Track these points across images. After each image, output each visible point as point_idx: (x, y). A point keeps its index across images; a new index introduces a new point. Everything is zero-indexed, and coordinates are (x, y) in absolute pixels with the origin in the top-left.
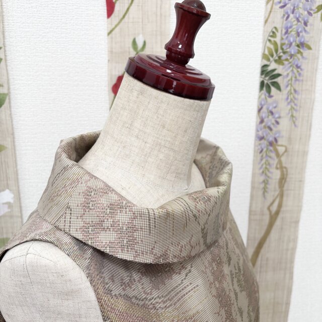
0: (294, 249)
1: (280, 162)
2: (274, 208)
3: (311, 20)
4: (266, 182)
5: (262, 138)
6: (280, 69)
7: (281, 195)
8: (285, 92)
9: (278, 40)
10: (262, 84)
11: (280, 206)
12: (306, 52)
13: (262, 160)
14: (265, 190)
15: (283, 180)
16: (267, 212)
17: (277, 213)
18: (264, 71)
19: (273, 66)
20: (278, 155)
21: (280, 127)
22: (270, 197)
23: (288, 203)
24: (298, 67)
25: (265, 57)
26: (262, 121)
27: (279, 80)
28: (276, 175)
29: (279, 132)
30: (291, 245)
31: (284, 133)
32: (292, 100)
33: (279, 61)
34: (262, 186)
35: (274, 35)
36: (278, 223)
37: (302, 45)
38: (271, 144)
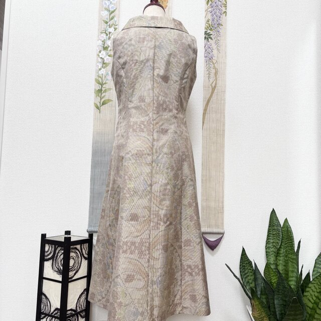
0: (224, 104)
1: (214, 66)
2: (214, 85)
3: (221, 16)
4: (209, 74)
5: (206, 57)
6: (211, 33)
7: (216, 80)
8: (214, 40)
9: (210, 23)
10: (205, 38)
11: (216, 84)
12: (221, 27)
13: (207, 65)
14: (209, 77)
15: (216, 73)
16: (211, 87)
17: (215, 87)
18: (206, 33)
19: (209, 31)
20: (213, 64)
21: (213, 53)
22: (211, 80)
23: (220, 83)
24: (218, 32)
25: (205, 28)
26: (206, 51)
27: (211, 36)
28: (213, 71)
29: (213, 55)
30: (222, 102)
31: (215, 55)
32: (217, 43)
33: (211, 30)
34: (208, 75)
35: (208, 21)
36: (216, 91)
37: (219, 24)
38: (210, 59)
